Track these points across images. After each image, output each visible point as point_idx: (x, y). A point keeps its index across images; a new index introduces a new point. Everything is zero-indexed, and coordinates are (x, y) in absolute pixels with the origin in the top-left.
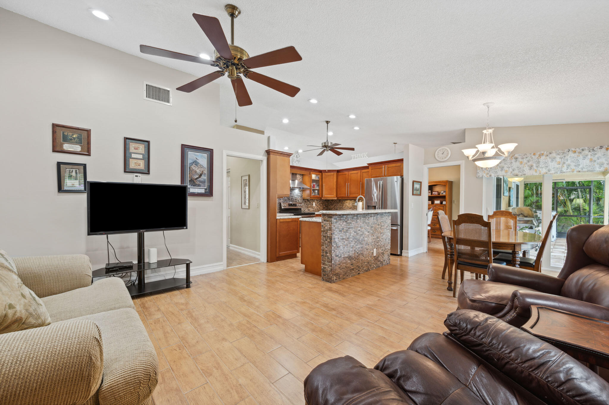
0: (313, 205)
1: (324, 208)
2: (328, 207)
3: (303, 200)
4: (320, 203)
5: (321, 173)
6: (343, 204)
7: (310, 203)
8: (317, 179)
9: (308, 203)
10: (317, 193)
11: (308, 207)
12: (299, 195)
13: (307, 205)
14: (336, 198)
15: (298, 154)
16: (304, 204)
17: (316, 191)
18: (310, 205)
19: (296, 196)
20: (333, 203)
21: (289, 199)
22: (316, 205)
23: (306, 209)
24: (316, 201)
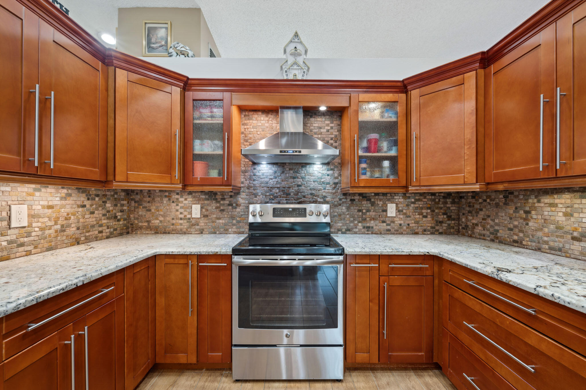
0: (386, 211)
1: (441, 222)
2: (459, 219)
3: (345, 194)
4: (420, 204)
5: (403, 96)
6: (527, 212)
7: (373, 204)
8: (390, 117)
9: (366, 204)
10: (387, 171)
11: (365, 220)
12: (328, 179)
13: (359, 211)
14: (476, 187)
15: (301, 43)
16: (348, 208)
17: (386, 164)
18: (372, 214)
19: (313, 185)
20: (477, 206)
21: (288, 194)
22: (399, 211)
23: (357, 225)
24: (399, 199)
